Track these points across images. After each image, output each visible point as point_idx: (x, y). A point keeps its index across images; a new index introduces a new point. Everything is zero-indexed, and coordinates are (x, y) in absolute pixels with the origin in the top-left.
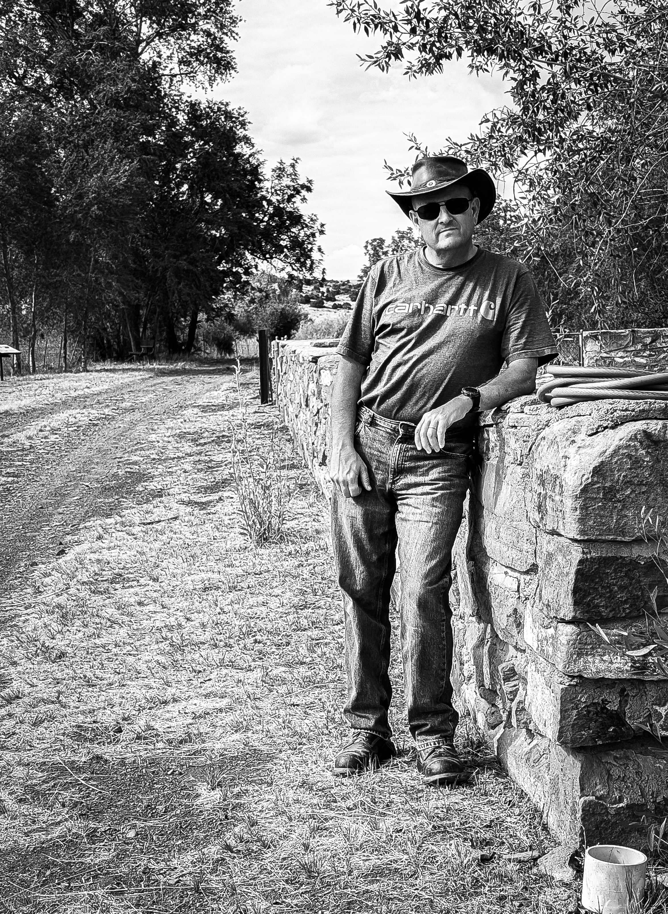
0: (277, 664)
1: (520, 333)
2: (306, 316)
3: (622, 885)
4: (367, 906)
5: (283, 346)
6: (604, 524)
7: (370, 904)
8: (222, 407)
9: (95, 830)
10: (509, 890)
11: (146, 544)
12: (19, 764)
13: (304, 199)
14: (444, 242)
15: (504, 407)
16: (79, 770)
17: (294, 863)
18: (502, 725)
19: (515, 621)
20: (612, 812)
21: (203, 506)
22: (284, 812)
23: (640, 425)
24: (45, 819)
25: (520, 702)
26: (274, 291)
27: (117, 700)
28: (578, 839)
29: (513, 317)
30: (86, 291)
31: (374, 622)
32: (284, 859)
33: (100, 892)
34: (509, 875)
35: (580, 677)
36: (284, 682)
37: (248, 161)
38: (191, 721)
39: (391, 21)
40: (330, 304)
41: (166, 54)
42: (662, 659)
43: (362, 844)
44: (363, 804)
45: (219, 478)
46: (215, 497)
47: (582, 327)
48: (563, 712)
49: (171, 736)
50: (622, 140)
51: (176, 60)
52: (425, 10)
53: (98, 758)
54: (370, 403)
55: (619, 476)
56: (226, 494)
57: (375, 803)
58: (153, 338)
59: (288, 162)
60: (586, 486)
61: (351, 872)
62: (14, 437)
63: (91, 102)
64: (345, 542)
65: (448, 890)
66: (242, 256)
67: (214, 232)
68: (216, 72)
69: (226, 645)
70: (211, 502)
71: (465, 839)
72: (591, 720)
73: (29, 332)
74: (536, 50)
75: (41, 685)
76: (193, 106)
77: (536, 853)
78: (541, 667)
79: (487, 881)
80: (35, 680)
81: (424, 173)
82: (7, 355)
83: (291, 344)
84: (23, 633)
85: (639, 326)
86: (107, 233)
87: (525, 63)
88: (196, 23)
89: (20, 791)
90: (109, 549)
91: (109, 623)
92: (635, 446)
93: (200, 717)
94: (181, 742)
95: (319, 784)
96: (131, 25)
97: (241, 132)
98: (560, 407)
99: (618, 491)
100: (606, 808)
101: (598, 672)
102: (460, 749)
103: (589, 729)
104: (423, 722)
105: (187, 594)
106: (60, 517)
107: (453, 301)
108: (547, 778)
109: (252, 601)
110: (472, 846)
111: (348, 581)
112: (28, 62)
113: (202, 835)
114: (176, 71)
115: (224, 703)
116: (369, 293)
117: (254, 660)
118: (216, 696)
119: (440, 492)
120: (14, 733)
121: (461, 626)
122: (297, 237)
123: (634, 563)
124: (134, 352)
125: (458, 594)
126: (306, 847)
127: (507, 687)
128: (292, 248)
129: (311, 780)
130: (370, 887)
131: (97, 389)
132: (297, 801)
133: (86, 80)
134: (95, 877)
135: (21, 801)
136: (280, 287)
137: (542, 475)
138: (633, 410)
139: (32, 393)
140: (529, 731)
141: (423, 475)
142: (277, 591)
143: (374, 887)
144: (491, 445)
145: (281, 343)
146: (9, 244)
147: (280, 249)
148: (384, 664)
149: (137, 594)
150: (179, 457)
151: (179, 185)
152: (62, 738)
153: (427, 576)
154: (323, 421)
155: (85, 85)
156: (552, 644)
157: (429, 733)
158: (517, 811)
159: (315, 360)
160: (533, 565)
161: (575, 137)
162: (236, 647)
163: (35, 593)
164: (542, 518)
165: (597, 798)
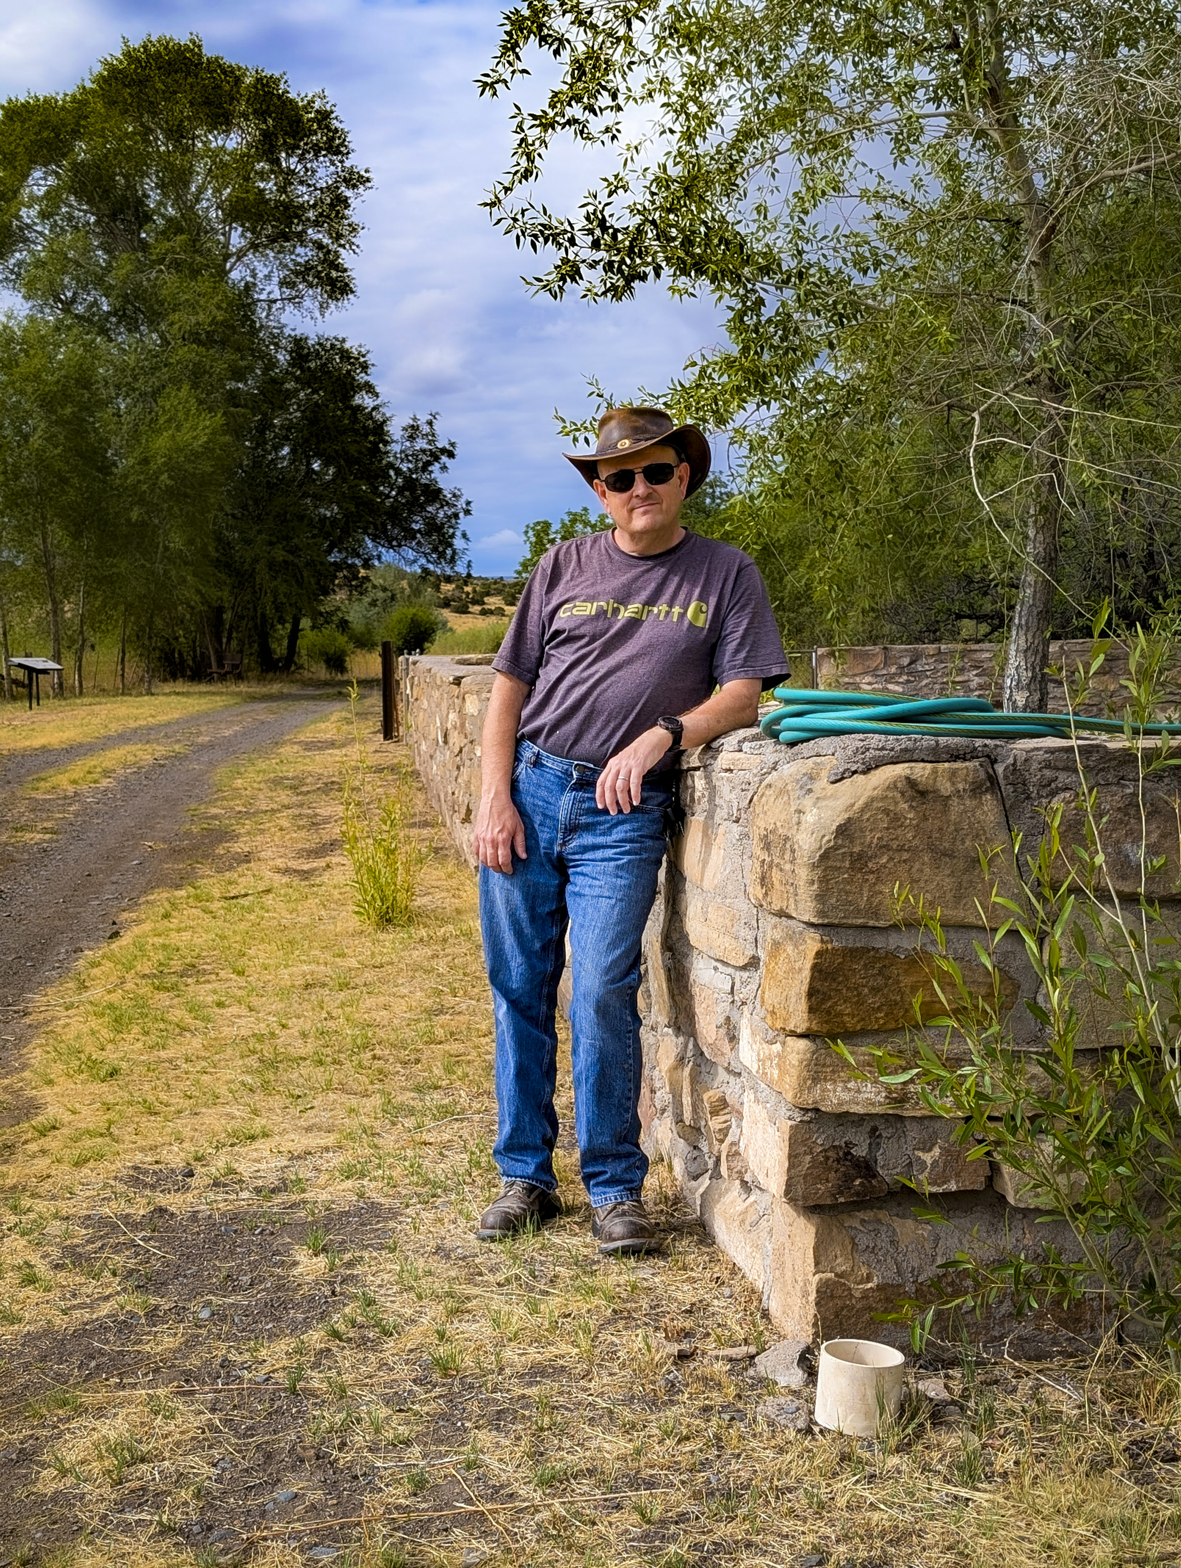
0: (404, 1089)
1: (740, 644)
2: (445, 624)
3: (871, 1394)
4: (524, 1416)
5: (415, 663)
6: (850, 903)
7: (527, 1413)
8: (332, 744)
9: (157, 1307)
10: (716, 1398)
11: (227, 925)
12: (56, 1216)
13: (444, 468)
14: (640, 522)
15: (715, 745)
16: (136, 1226)
17: (425, 1356)
18: (708, 1175)
19: (728, 1034)
20: (858, 1295)
21: (305, 875)
22: (411, 1288)
23: (900, 769)
24: (89, 1291)
25: (733, 1144)
26: (403, 589)
27: (187, 1133)
28: (811, 1331)
29: (730, 623)
30: (152, 586)
31: (535, 1032)
32: (411, 1351)
33: (161, 1392)
34: (717, 1378)
35: (817, 1110)
36: (412, 1112)
37: (370, 416)
38: (286, 1163)
39: (566, 232)
40: (477, 608)
41: (261, 273)
42: (928, 1088)
43: (516, 1333)
44: (518, 1278)
45: (326, 838)
46: (321, 863)
47: (815, 642)
48: (793, 1157)
49: (260, 1183)
50: (874, 389)
51: (276, 280)
52: (611, 216)
53: (162, 1211)
54: (533, 736)
55: (872, 838)
56: (335, 860)
57: (535, 1277)
58: (241, 652)
59: (423, 418)
60: (827, 851)
61: (502, 1369)
62: (54, 781)
63: (162, 337)
64: (498, 924)
65: (633, 1397)
66: (361, 543)
67: (322, 510)
68: (330, 297)
69: (335, 1062)
70: (315, 870)
71: (657, 1329)
72: (830, 1169)
73: (75, 642)
74: (760, 269)
75: (85, 1111)
76: (299, 342)
77: (752, 1350)
78: (762, 1096)
79: (687, 1385)
80: (77, 1105)
81: (614, 429)
82: (45, 672)
83: (423, 661)
84: (62, 1041)
85: (892, 642)
86: (181, 510)
87: (745, 287)
88: (304, 231)
89: (55, 1253)
90: (179, 930)
91: (177, 1030)
92: (893, 798)
93: (299, 1157)
94: (273, 1191)
95: (459, 1251)
96: (217, 233)
97: (362, 378)
98: (792, 744)
99: (870, 858)
100: (850, 1289)
101: (840, 1104)
102: (649, 1207)
103: (827, 1181)
104: (600, 1168)
105: (284, 993)
106: (114, 887)
107: (651, 601)
108: (770, 1247)
109: (370, 1002)
110: (667, 1337)
111: (501, 976)
112: (79, 281)
113: (300, 1317)
114: (276, 295)
115: (330, 1140)
116: (538, 588)
117: (372, 1083)
118: (320, 1129)
119: (626, 858)
120: (49, 1177)
121: (652, 1040)
122: (434, 518)
123: (891, 956)
124: (214, 668)
125: (649, 996)
126: (441, 1335)
127: (715, 1124)
128: (427, 534)
129: (448, 1243)
130: (527, 1391)
131: (165, 718)
132: (430, 1273)
133: (156, 307)
134: (156, 1371)
135: (57, 1266)
136: (410, 586)
137: (766, 836)
138: (892, 749)
139: (78, 722)
140: (744, 1183)
141: (603, 834)
142: (405, 991)
143: (533, 1391)
144: (697, 794)
145: (411, 659)
146: (51, 523)
147: (411, 534)
148: (548, 1089)
149: (215, 992)
150: (273, 811)
151: (277, 448)
152: (112, 1182)
153: (608, 970)
154: (468, 763)
155: (155, 313)
156: (778, 1065)
157: (608, 1183)
158: (727, 1291)
159: (458, 681)
160: (753, 957)
161: (811, 385)
162: (348, 1064)
163: (79, 988)
164: (766, 894)
165: (836, 1275)
